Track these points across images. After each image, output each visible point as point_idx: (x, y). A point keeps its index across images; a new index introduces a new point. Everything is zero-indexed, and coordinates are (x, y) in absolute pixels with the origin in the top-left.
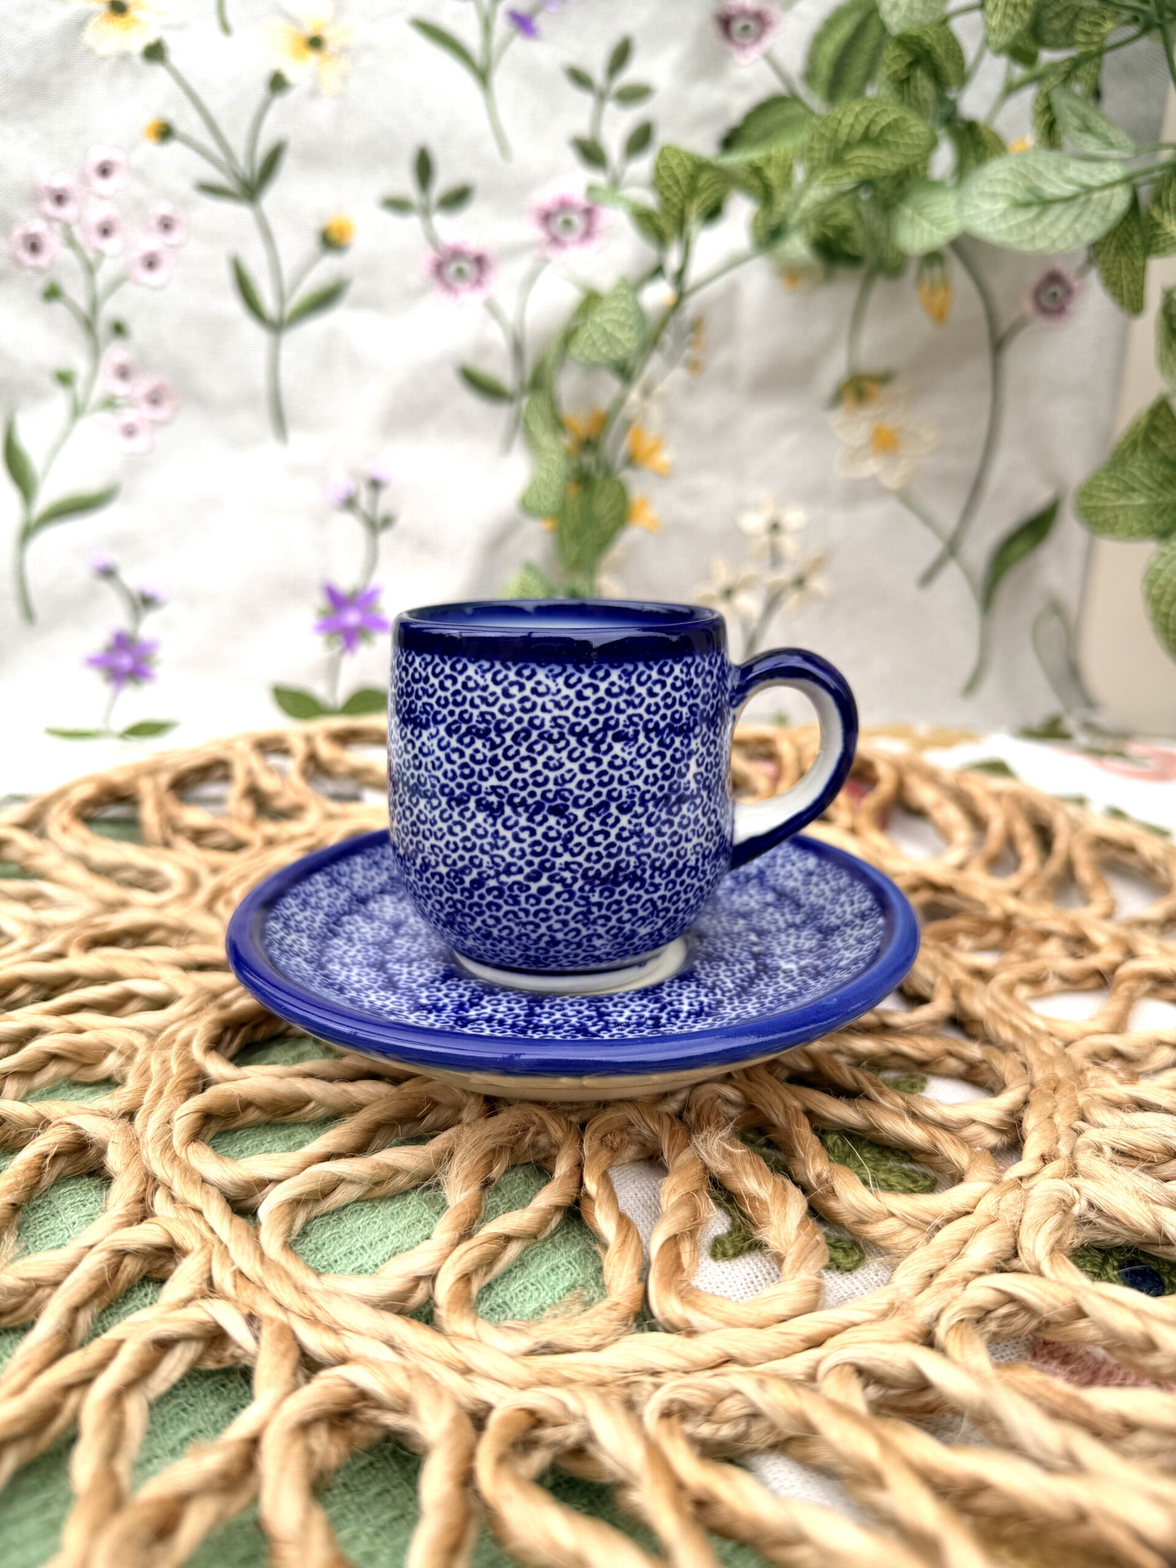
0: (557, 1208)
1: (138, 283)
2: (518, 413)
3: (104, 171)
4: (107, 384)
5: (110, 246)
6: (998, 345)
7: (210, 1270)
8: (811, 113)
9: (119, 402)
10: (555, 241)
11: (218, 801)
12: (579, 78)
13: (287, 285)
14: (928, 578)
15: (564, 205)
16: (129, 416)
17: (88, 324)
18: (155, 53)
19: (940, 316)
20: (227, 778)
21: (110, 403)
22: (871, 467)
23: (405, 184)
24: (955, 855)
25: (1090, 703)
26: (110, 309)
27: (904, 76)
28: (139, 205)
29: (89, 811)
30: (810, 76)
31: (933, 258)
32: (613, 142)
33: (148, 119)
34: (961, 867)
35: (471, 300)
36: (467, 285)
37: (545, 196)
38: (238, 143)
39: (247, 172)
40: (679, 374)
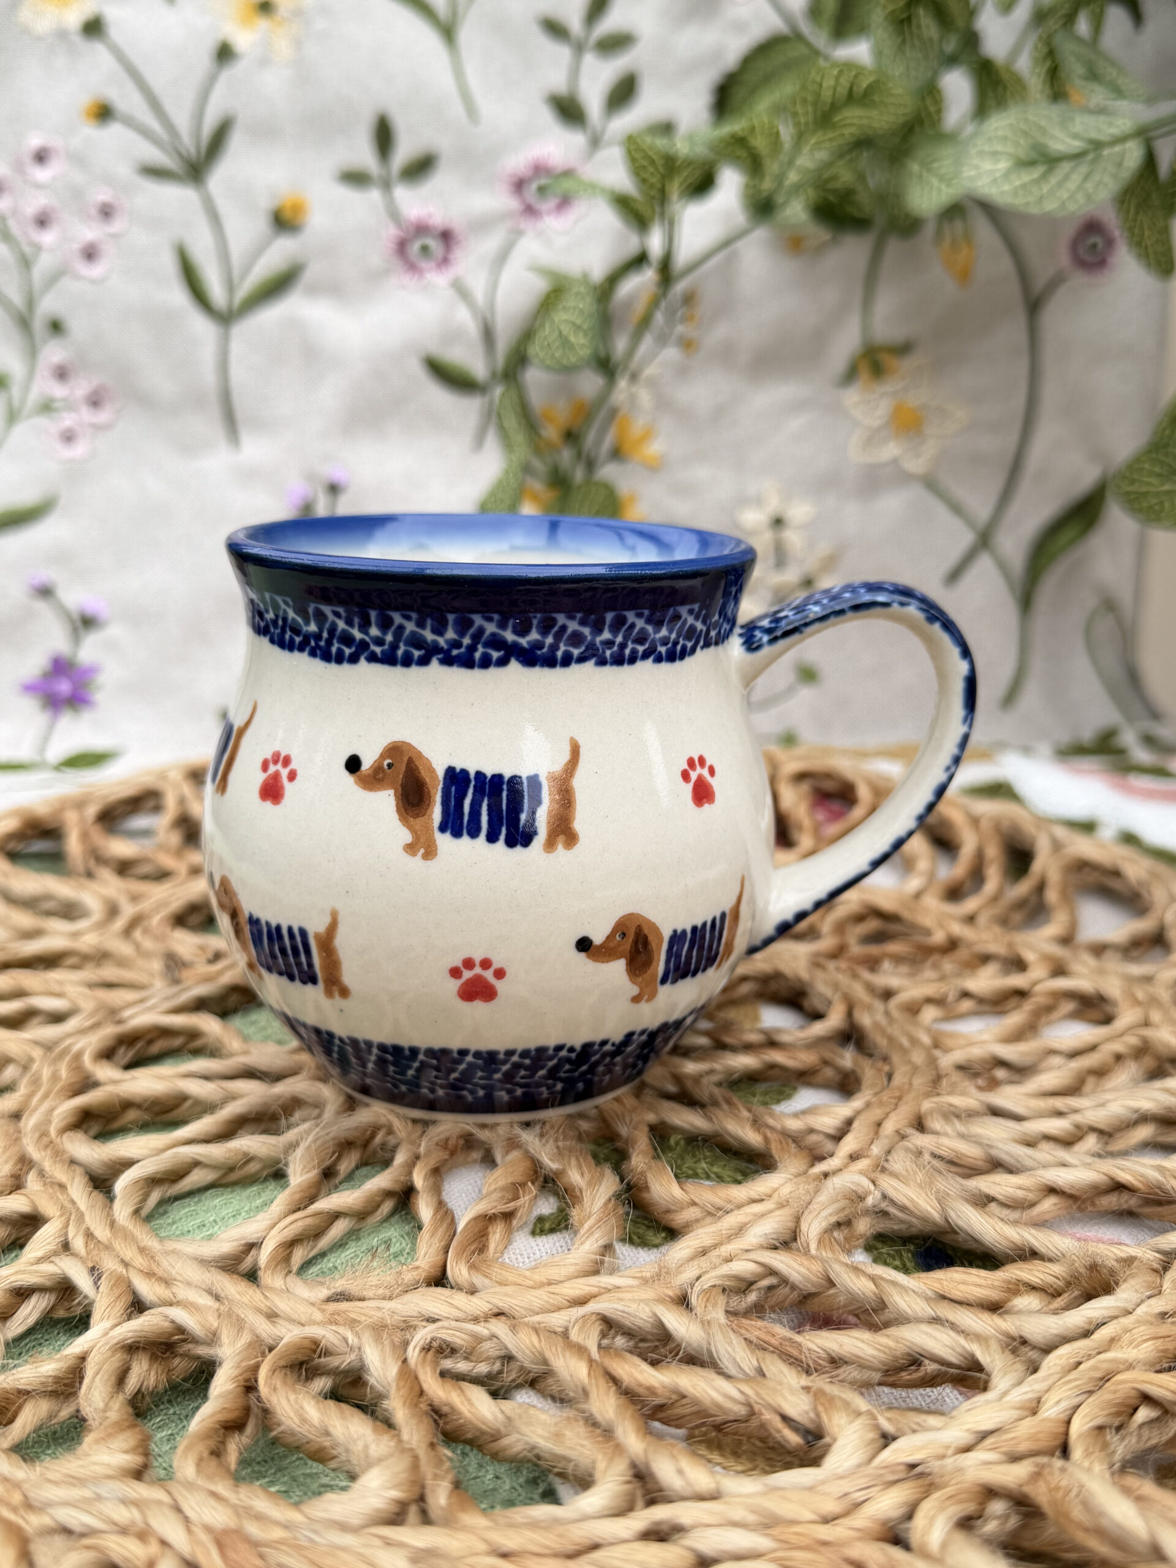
0: (388, 1194)
1: (78, 277)
2: (491, 403)
3: (41, 157)
4: (45, 386)
5: (48, 238)
6: (1034, 306)
7: (66, 1234)
8: (816, 53)
9: (56, 405)
10: (530, 211)
11: (146, 833)
12: (554, 29)
13: (236, 272)
14: (954, 576)
15: (539, 169)
16: (68, 420)
17: (24, 323)
18: (94, 28)
19: (964, 277)
20: (158, 809)
21: (47, 407)
22: (891, 450)
23: (365, 156)
24: (914, 883)
25: (1155, 715)
26: (48, 305)
27: (904, 16)
28: (77, 194)
29: (12, 846)
30: (814, 12)
31: (954, 211)
32: (593, 97)
33: (85, 100)
34: (918, 895)
35: (439, 280)
36: (433, 264)
37: (518, 161)
38: (182, 120)
39: (193, 151)
40: (671, 353)
